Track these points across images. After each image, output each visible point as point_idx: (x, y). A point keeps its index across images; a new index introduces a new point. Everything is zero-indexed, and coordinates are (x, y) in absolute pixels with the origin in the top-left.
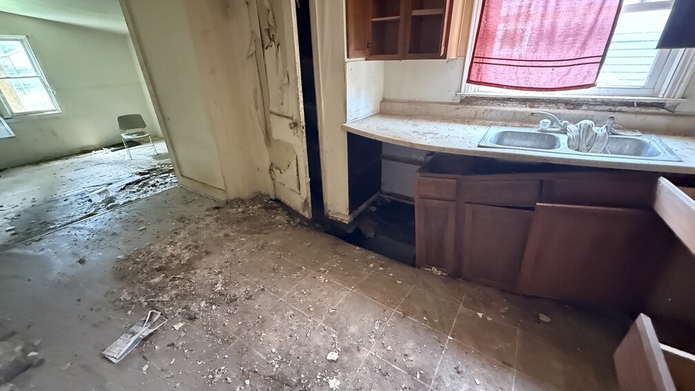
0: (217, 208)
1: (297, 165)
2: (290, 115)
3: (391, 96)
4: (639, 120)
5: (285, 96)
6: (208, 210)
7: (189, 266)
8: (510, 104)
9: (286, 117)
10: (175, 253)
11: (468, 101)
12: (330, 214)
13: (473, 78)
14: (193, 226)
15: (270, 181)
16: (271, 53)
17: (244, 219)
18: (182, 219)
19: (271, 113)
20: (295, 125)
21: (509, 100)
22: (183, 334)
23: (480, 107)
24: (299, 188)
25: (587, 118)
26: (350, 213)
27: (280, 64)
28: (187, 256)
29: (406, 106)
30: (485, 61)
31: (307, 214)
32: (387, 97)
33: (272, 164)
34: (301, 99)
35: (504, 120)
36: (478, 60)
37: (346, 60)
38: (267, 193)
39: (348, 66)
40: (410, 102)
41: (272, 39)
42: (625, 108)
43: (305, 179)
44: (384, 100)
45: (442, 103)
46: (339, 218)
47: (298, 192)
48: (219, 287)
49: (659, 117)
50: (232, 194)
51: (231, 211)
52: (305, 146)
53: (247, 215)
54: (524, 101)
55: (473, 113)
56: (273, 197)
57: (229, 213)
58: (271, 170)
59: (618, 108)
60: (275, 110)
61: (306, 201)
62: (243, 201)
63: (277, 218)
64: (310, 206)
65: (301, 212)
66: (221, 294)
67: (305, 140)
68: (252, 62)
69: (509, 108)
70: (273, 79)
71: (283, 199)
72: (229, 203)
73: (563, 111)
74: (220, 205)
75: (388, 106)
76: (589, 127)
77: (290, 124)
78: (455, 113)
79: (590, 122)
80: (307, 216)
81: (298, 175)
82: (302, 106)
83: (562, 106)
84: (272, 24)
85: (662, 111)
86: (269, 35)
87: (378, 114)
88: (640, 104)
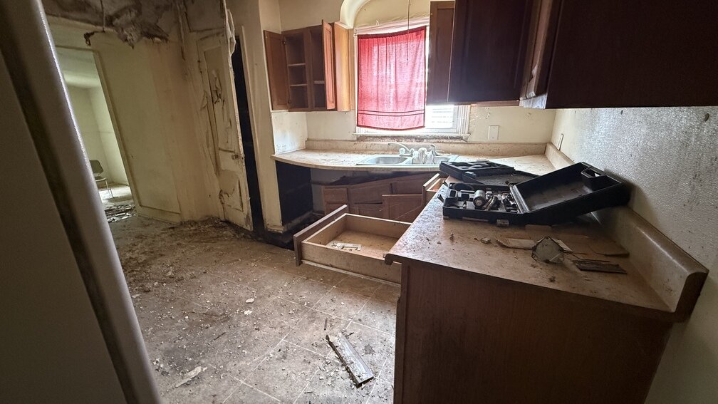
0: (173, 228)
1: (240, 187)
2: (233, 150)
3: (312, 137)
4: (450, 147)
5: (230, 137)
6: (164, 230)
7: (145, 263)
8: (386, 140)
9: (230, 151)
10: (134, 257)
11: (362, 138)
12: (269, 227)
13: (360, 124)
14: (150, 240)
15: (220, 206)
16: (218, 106)
17: (196, 234)
18: (139, 237)
19: (219, 149)
20: (237, 157)
21: (385, 137)
22: (139, 300)
23: (368, 142)
24: (242, 207)
25: (423, 146)
26: (283, 225)
27: (225, 115)
28: (144, 258)
29: (323, 143)
30: (365, 112)
31: (249, 228)
32: (310, 138)
33: (221, 191)
34: (240, 138)
35: (383, 150)
36: (361, 112)
37: (271, 111)
38: (217, 216)
39: (273, 116)
40: (325, 141)
41: (219, 97)
42: (445, 141)
43: (246, 198)
44: (308, 140)
45: (346, 141)
46: (276, 229)
47: (241, 209)
48: (170, 274)
49: (460, 145)
50: (186, 218)
51: (185, 229)
52: (245, 172)
53: (198, 231)
54: (393, 138)
55: (364, 147)
56: (223, 219)
57: (182, 231)
58: (221, 195)
59: (442, 141)
60: (223, 148)
61: (248, 217)
62: (196, 223)
63: (225, 232)
64: (251, 220)
65: (245, 227)
66: (170, 277)
67: (244, 168)
68: (205, 113)
69: (386, 142)
70: (221, 124)
71: (231, 219)
72: (183, 224)
73: (415, 143)
74: (175, 226)
75: (311, 144)
76: (423, 152)
77: (232, 156)
78: (354, 147)
79: (423, 149)
80: (249, 229)
81: (241, 195)
82: (241, 142)
83: (414, 140)
84: (219, 87)
85: (462, 141)
86: (217, 94)
87: (304, 150)
88: (451, 138)
